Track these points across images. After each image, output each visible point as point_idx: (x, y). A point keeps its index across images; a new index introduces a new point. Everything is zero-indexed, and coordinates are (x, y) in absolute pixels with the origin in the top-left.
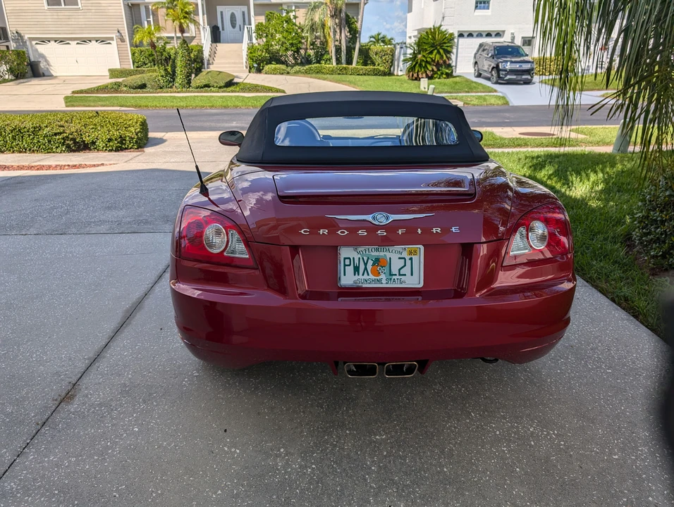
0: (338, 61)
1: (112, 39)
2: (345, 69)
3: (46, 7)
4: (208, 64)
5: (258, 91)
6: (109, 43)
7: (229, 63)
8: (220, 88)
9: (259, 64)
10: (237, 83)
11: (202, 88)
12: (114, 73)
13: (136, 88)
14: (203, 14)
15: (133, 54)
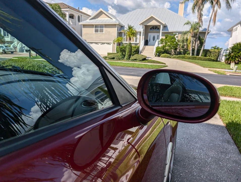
0: (193, 54)
1: (111, 43)
2: (195, 57)
3: (94, 33)
4: (141, 52)
5: (154, 63)
6: (110, 45)
7: (148, 53)
8: (140, 60)
9: (159, 54)
10: (147, 60)
11: (134, 60)
12: (109, 54)
13: (111, 59)
14: (143, 35)
15: (117, 48)
